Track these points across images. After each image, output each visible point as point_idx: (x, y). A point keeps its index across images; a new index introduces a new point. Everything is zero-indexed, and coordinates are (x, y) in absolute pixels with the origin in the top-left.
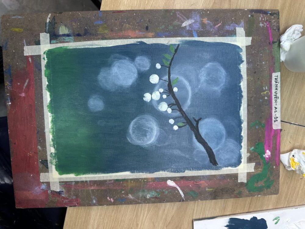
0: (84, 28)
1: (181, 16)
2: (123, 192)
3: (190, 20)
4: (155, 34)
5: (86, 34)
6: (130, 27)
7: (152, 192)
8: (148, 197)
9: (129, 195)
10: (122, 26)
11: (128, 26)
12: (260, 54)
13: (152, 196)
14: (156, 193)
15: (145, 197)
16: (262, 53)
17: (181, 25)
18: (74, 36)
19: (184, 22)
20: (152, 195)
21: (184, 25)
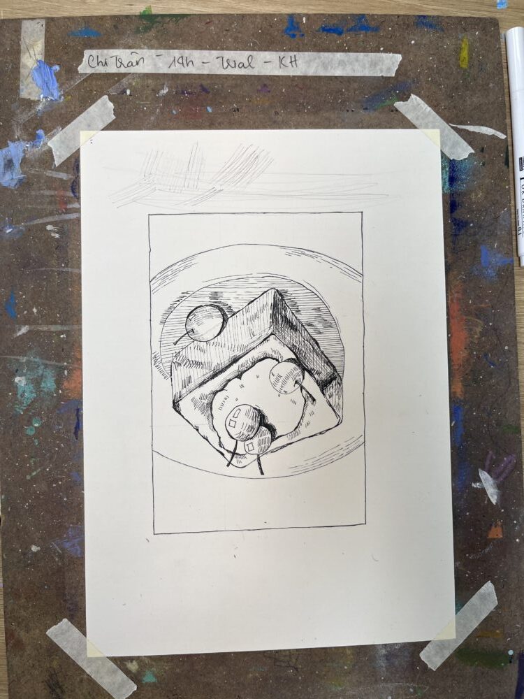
0: (470, 220)
1: (505, 468)
2: (35, 310)
3: (496, 491)
4: (460, 401)
5: (455, 225)
6: (476, 336)
7: (32, 392)
8: (17, 379)
9: (27, 326)
10: (477, 316)
11: (478, 332)
12: (414, 688)
13: (20, 392)
14: (30, 401)
15: (17, 370)
16: (415, 692)
17: (483, 469)
18: (452, 195)
19: (491, 476)
20: (24, 391)
21: (484, 475)
